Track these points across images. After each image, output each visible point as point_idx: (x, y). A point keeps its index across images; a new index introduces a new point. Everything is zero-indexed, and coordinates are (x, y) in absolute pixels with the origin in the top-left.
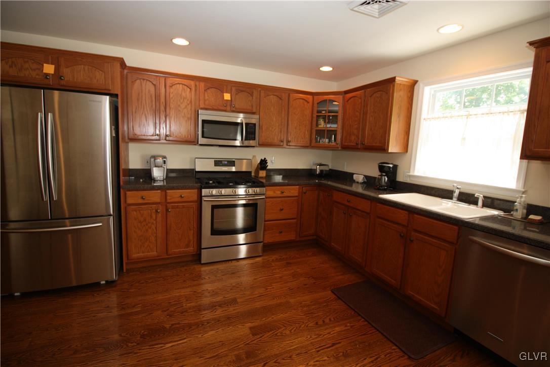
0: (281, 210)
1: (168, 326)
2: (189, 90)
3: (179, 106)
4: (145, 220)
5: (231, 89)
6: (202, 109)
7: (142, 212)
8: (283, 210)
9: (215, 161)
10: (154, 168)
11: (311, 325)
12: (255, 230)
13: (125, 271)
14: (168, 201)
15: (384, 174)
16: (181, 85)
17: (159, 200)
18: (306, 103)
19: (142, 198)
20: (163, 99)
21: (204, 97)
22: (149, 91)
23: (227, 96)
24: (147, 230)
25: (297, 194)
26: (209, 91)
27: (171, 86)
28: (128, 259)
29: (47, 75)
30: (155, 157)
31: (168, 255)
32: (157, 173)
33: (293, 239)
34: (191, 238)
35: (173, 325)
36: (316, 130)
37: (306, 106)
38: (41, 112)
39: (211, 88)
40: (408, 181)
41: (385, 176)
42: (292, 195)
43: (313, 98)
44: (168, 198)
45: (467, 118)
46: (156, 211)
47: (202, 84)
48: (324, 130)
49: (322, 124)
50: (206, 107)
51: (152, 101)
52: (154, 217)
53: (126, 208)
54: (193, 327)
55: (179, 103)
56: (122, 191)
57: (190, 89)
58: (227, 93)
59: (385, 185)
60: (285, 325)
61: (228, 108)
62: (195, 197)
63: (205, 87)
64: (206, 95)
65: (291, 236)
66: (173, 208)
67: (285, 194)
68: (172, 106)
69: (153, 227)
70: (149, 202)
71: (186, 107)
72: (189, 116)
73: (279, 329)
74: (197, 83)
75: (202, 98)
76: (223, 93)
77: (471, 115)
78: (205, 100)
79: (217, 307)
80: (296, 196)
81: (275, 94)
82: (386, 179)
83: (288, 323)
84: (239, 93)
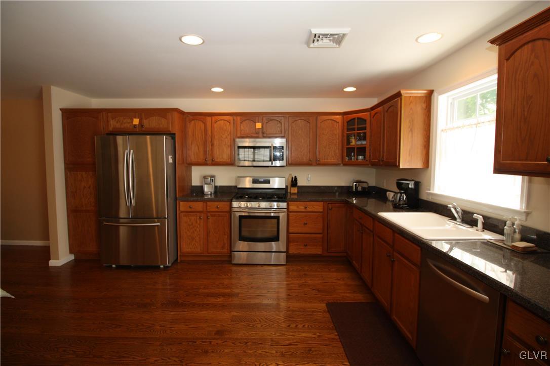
0: (305, 224)
1: (180, 301)
2: (228, 124)
3: (221, 136)
4: (192, 224)
5: (263, 119)
6: (239, 137)
7: (190, 217)
8: (306, 224)
9: (253, 179)
10: (205, 186)
11: (283, 325)
12: (278, 240)
13: (179, 261)
14: (209, 210)
15: (402, 191)
16: (223, 121)
17: (201, 210)
18: (335, 123)
19: (190, 207)
20: (210, 133)
21: (240, 127)
22: (200, 128)
23: (259, 125)
24: (194, 232)
25: (322, 210)
26: (244, 123)
27: (215, 123)
28: (181, 253)
29: (135, 126)
30: (205, 177)
31: (209, 253)
32: (207, 189)
33: (320, 253)
34: (226, 242)
35: (184, 301)
36: (347, 148)
37: (335, 126)
38: (127, 149)
39: (245, 120)
40: (430, 199)
41: (403, 193)
42: (316, 211)
43: (343, 117)
44: (208, 208)
45: (476, 127)
46: (200, 217)
47: (239, 118)
48: (354, 148)
49: (353, 142)
50: (242, 136)
51: (202, 135)
52: (198, 222)
53: (179, 214)
54: (196, 306)
55: (221, 135)
56: (177, 201)
57: (230, 123)
58: (259, 122)
59: (404, 202)
60: (261, 320)
61: (261, 135)
62: (228, 209)
63: (241, 120)
64: (242, 127)
65: (318, 251)
66: (212, 216)
67: (308, 209)
68: (216, 137)
69: (198, 230)
70: (194, 210)
71: (226, 137)
72: (229, 144)
73: (254, 321)
74: (235, 118)
75: (239, 129)
76: (256, 123)
77: (479, 123)
78: (241, 131)
79: (221, 297)
80: (321, 212)
81: (303, 118)
82: (405, 197)
83: (265, 319)
84: (269, 121)
